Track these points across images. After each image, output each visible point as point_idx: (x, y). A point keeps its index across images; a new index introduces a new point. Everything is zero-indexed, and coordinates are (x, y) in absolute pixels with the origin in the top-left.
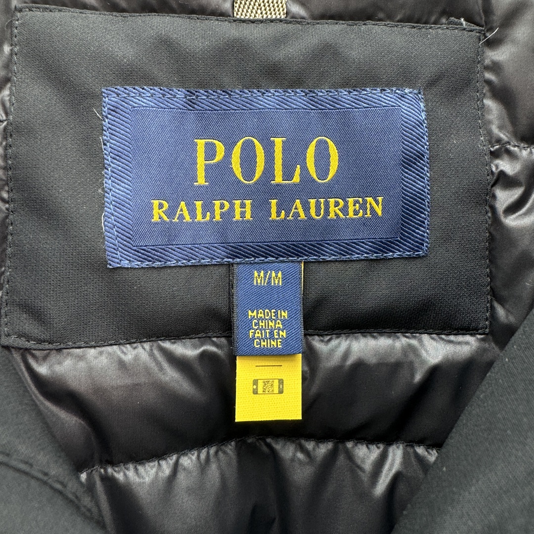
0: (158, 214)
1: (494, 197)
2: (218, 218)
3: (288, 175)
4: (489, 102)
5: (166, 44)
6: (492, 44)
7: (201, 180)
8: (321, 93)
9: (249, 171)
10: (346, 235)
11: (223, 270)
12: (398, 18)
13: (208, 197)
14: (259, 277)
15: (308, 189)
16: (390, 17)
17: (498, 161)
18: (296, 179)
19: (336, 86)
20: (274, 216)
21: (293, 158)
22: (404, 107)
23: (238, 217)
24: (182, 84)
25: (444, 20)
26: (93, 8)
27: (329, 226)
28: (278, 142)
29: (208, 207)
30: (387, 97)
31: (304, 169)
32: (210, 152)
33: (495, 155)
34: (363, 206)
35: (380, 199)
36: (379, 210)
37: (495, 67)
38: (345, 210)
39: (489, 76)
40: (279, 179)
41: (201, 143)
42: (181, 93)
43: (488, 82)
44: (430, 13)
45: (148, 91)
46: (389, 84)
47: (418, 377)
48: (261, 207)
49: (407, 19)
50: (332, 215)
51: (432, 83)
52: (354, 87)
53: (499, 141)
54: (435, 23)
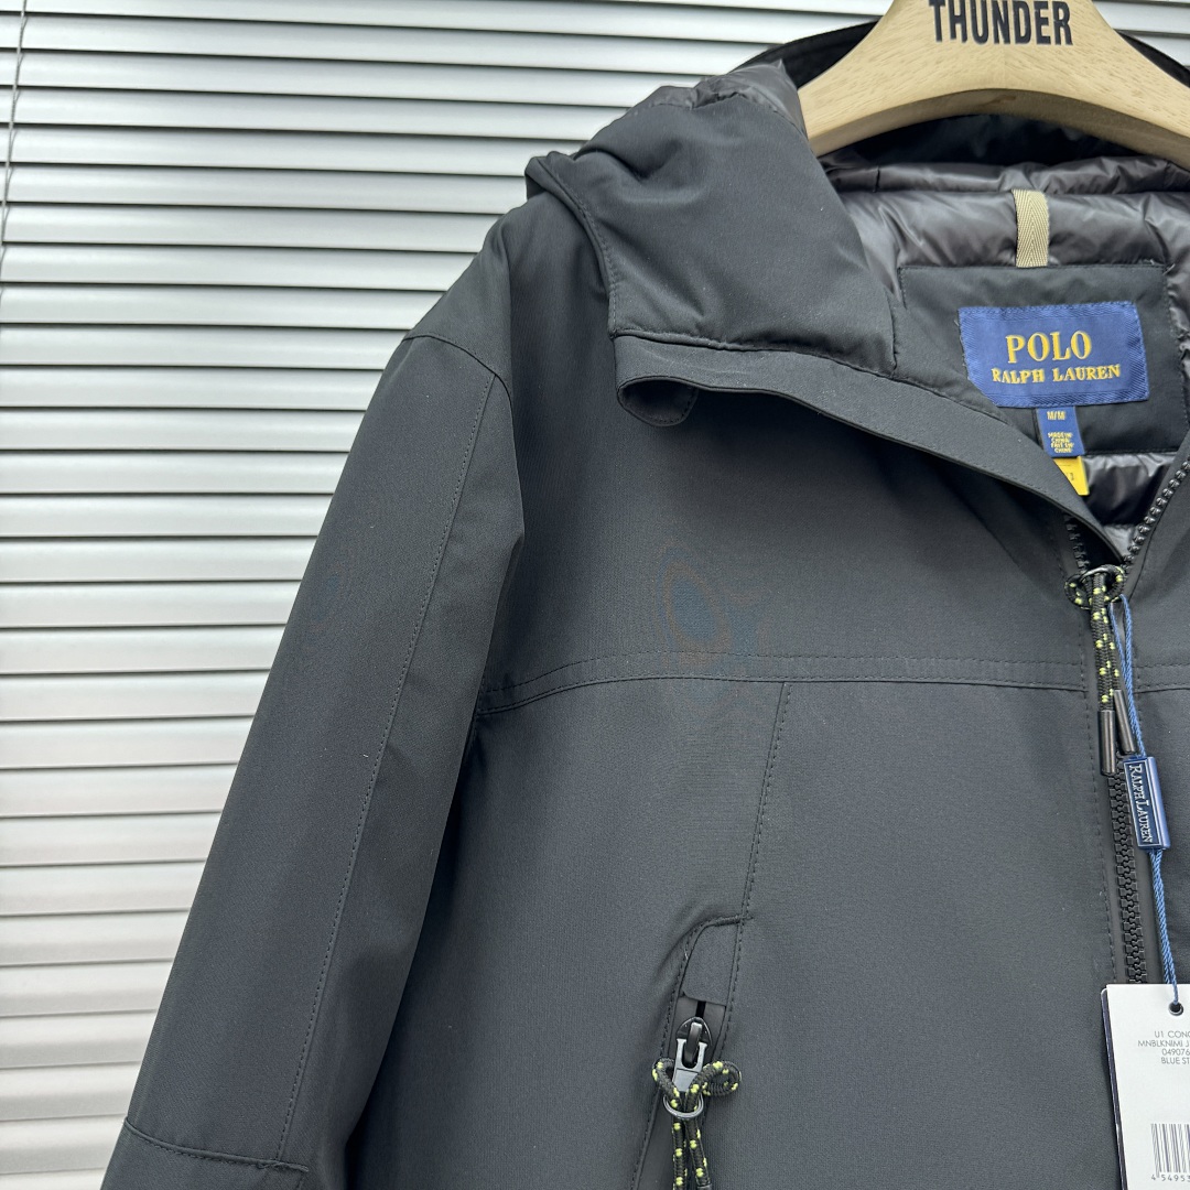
0: (996, 377)
1: (1184, 366)
2: (1024, 381)
3: (1063, 354)
4: (1173, 309)
5: (986, 283)
6: (1171, 274)
7: (1013, 359)
8: (1076, 306)
9: (1040, 354)
10: (1099, 389)
11: (1029, 412)
12: (1114, 260)
13: (1017, 368)
14: (1051, 415)
15: (1074, 362)
16: (1108, 261)
17: (1182, 344)
18: (1068, 356)
19: (1082, 302)
20: (1056, 379)
21: (1065, 344)
22: (1126, 313)
23: (1035, 380)
24: (997, 304)
25: (1140, 261)
26: (938, 266)
27: (1090, 384)
28: (1055, 335)
29: (1018, 375)
30: (1115, 307)
31: (1072, 352)
32: (1016, 343)
33: (1182, 340)
34: (1108, 371)
35: (1117, 366)
36: (1117, 373)
37: (1175, 288)
38: (1097, 373)
39: (1171, 293)
40: (1057, 356)
41: (1010, 338)
42: (997, 310)
43: (1172, 297)
44: (1132, 258)
45: (981, 309)
46: (1116, 299)
47: (1151, 474)
48: (1049, 374)
49: (1119, 262)
50: (1089, 378)
51: (1140, 298)
52: (1096, 302)
53: (1182, 331)
54: (1136, 263)
